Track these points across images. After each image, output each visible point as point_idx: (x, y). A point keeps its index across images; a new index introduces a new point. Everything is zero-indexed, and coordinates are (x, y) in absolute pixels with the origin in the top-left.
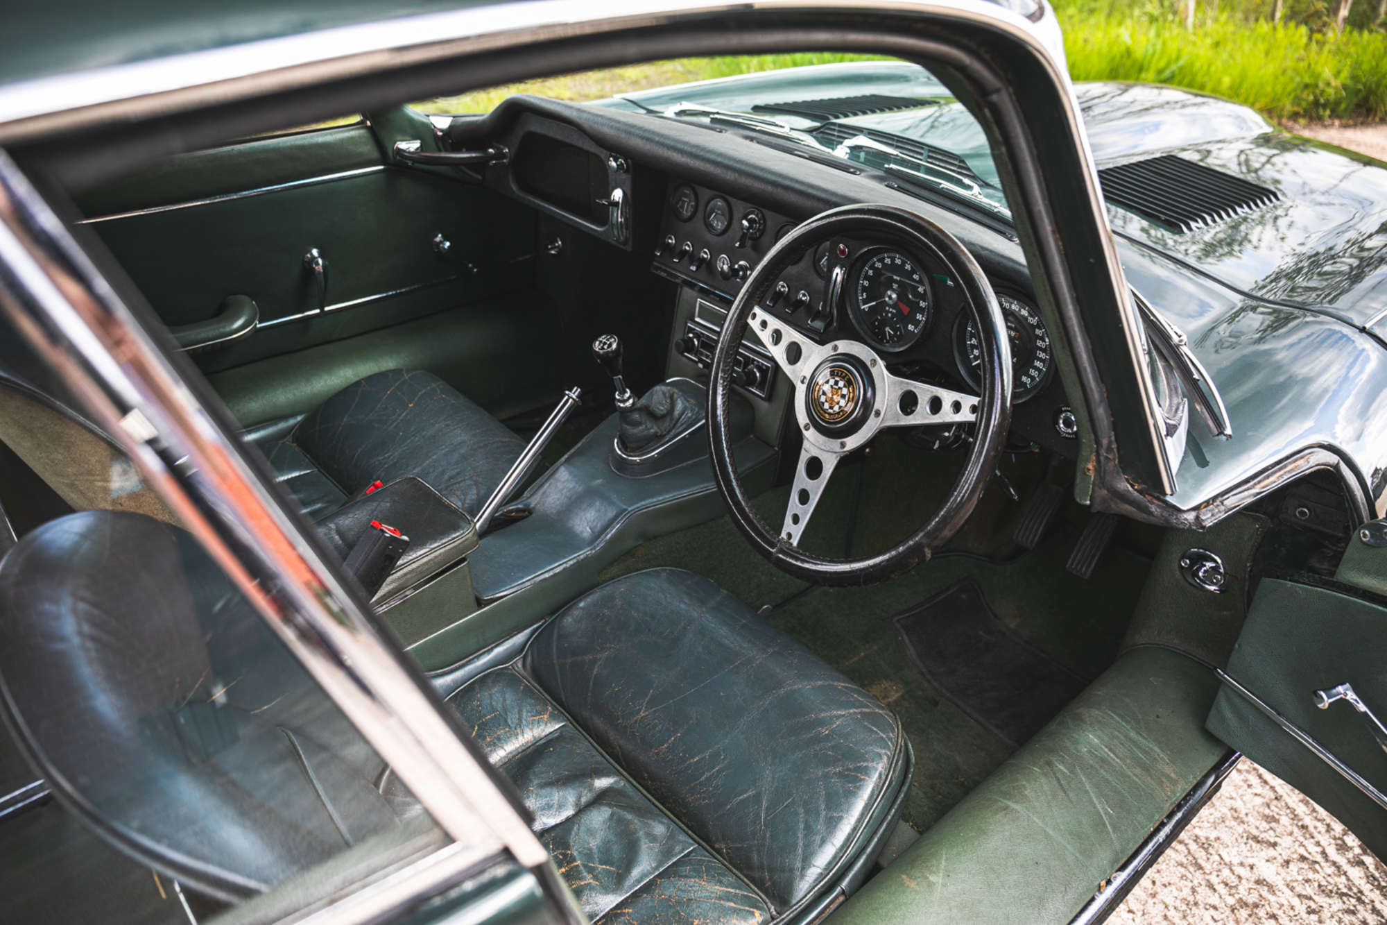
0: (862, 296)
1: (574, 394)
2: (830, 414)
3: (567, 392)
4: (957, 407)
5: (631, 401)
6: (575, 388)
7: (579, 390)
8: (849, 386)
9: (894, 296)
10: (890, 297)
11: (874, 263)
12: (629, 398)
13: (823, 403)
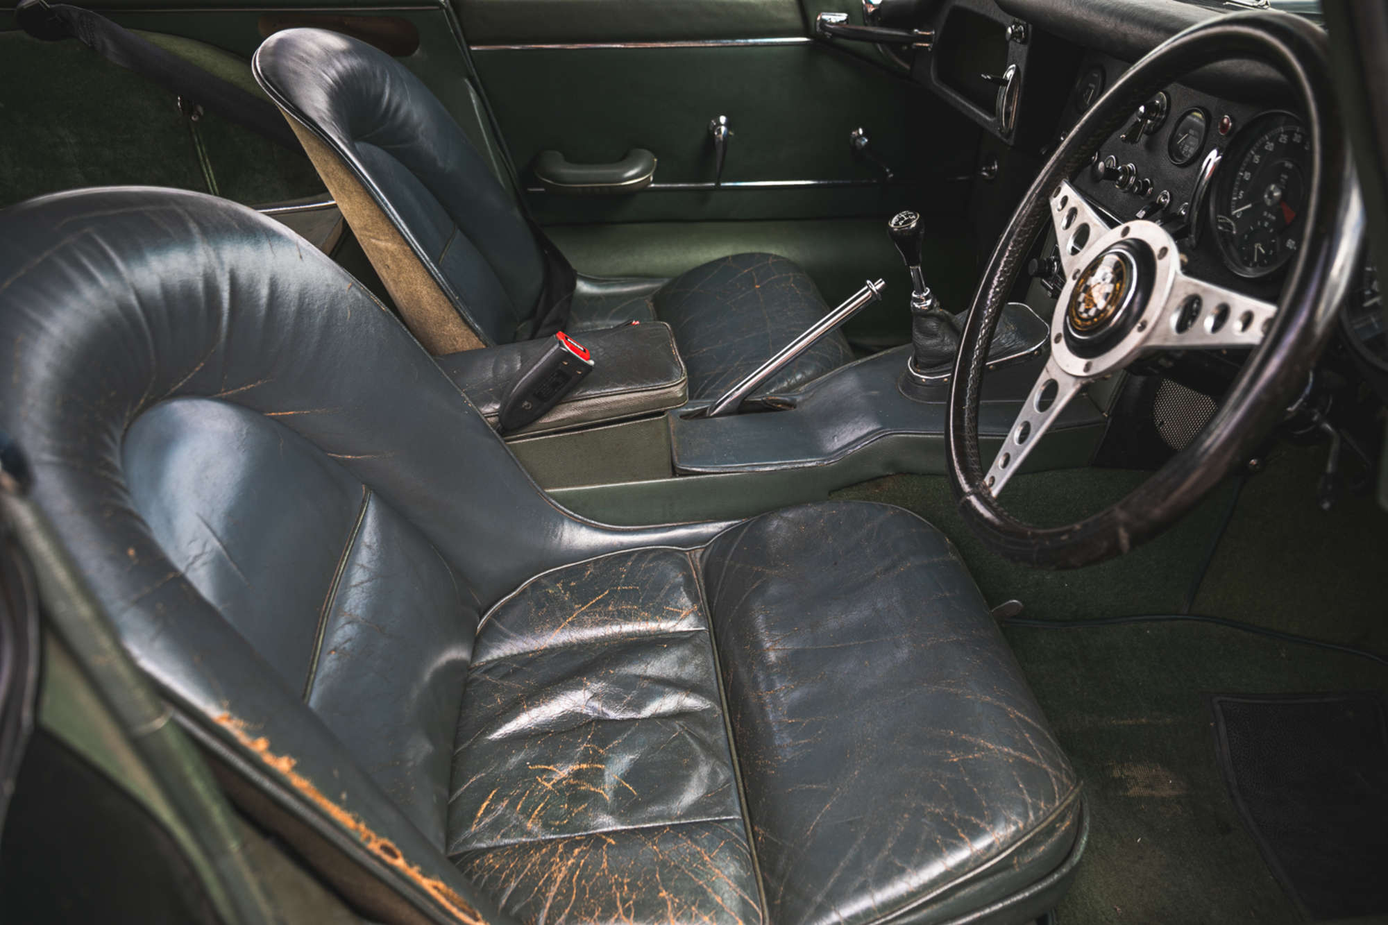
0: (1238, 195)
1: (879, 285)
2: (1082, 319)
3: (868, 282)
4: (1248, 319)
5: (929, 302)
6: (881, 280)
7: (883, 283)
8: (1117, 281)
9: (1276, 194)
10: (1271, 194)
11: (1264, 144)
12: (927, 298)
13: (1079, 304)
